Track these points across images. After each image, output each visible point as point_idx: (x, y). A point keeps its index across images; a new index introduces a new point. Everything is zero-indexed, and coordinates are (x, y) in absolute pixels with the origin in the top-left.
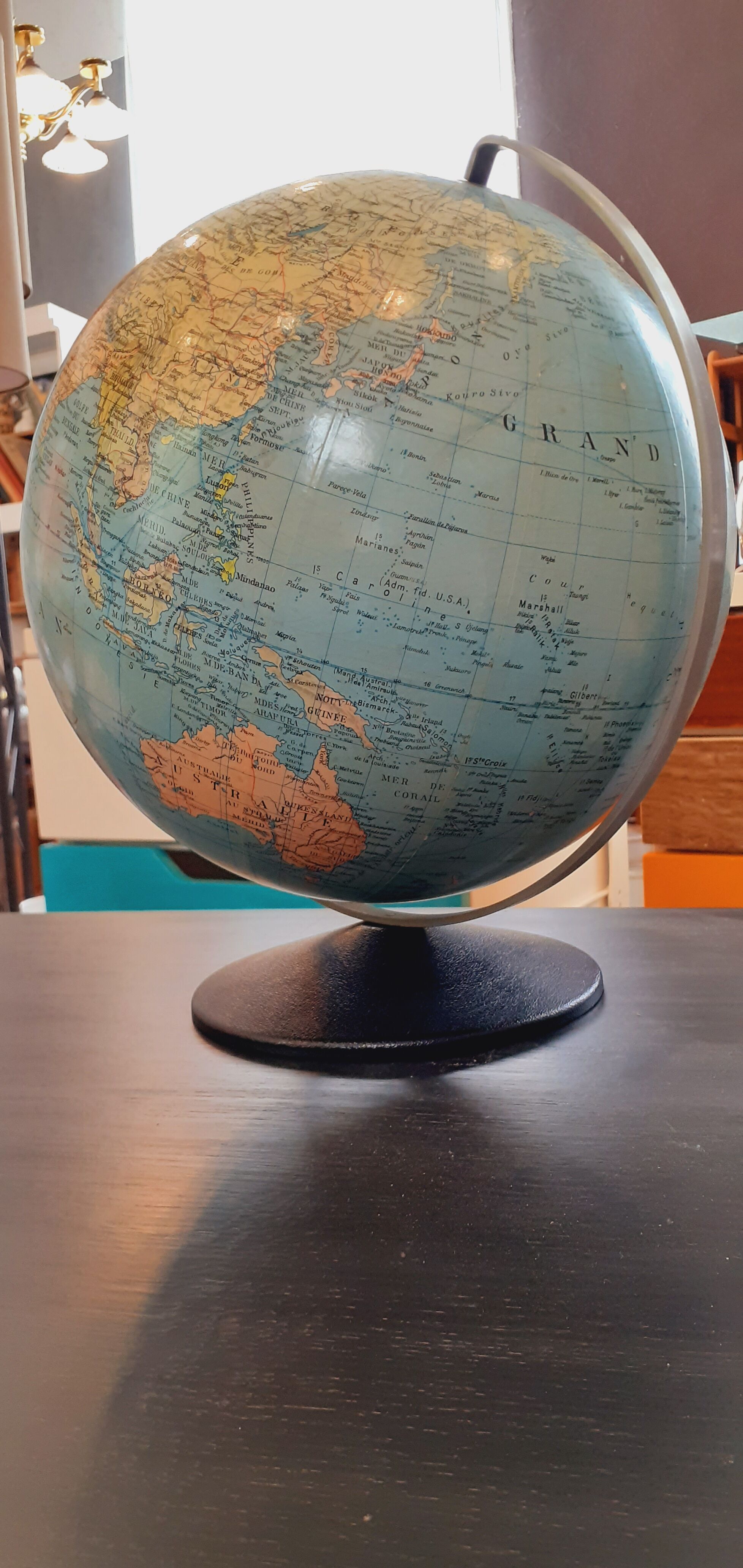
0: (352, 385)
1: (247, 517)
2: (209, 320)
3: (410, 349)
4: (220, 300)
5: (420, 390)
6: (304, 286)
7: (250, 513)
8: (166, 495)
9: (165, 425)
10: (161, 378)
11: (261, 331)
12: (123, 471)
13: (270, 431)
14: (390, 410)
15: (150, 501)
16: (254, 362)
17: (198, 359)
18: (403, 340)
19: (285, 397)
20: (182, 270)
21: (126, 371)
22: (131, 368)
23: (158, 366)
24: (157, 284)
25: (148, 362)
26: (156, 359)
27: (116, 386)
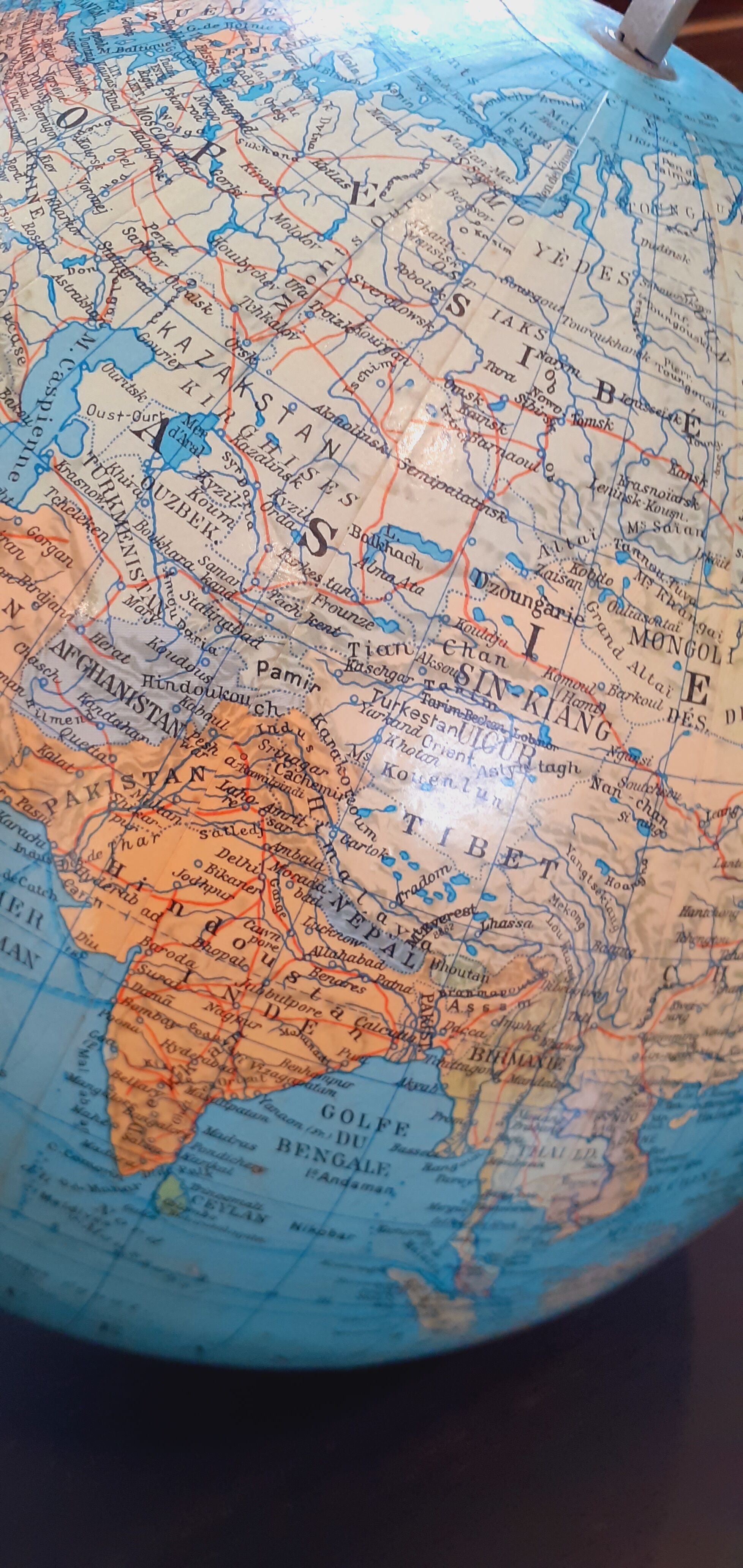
2: (719, 872)
4: (722, 813)
10: (646, 1028)
17: (725, 963)
20: (540, 743)
21: (523, 1039)
22: (539, 1029)
23: (626, 1010)
24: (473, 790)
25: (588, 1006)
26: (614, 996)
27: (502, 1072)
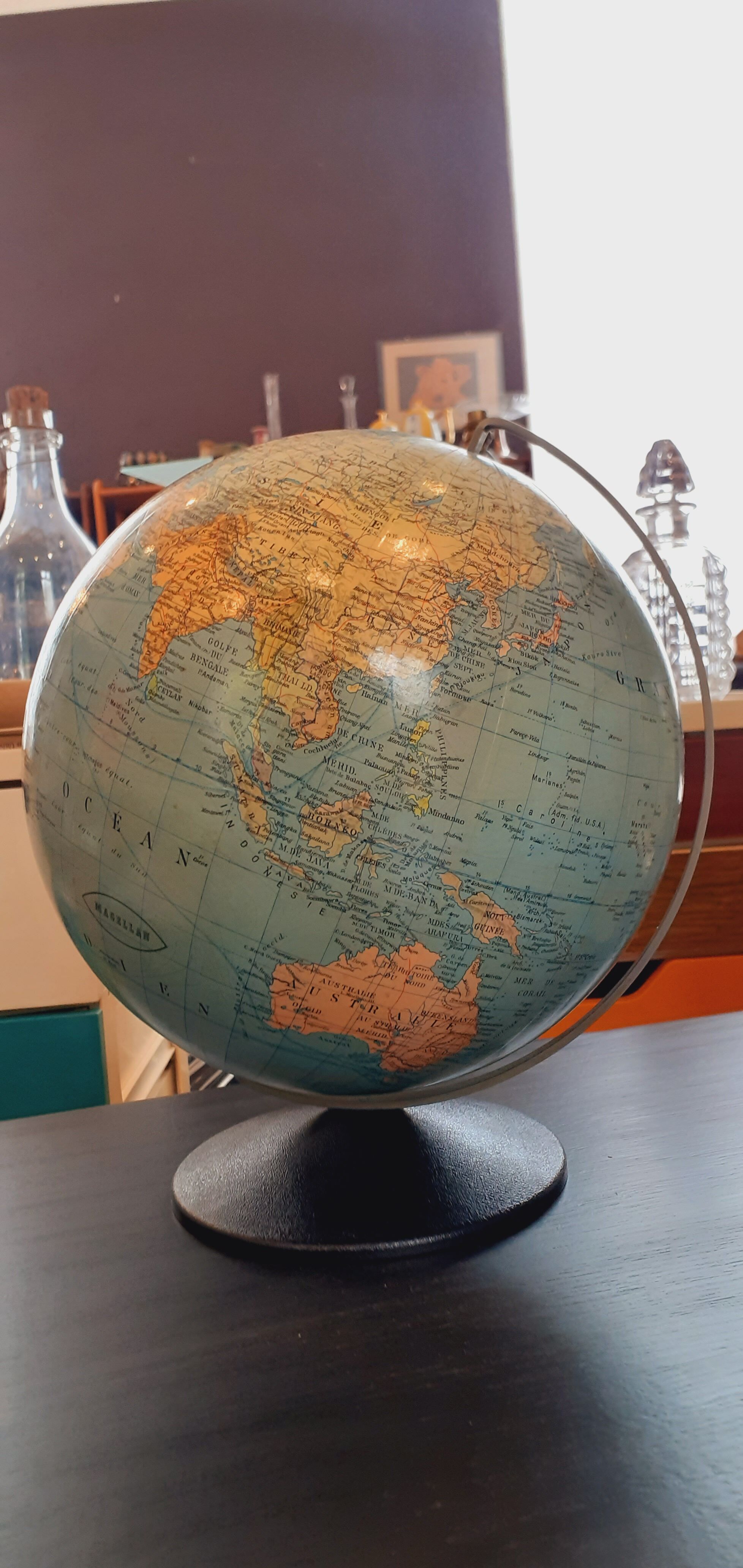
0: (518, 647)
1: (441, 759)
2: (374, 580)
3: (551, 616)
4: (379, 561)
5: (565, 651)
6: (454, 556)
7: (444, 756)
8: (357, 739)
9: (349, 675)
10: (335, 630)
11: (430, 595)
12: (302, 714)
13: (457, 685)
14: (549, 668)
15: (338, 743)
16: (431, 623)
17: (373, 616)
18: (545, 608)
19: (466, 655)
20: (313, 525)
21: (285, 619)
22: (291, 617)
23: (327, 619)
24: (286, 535)
25: (312, 613)
26: (323, 612)
27: (275, 632)
